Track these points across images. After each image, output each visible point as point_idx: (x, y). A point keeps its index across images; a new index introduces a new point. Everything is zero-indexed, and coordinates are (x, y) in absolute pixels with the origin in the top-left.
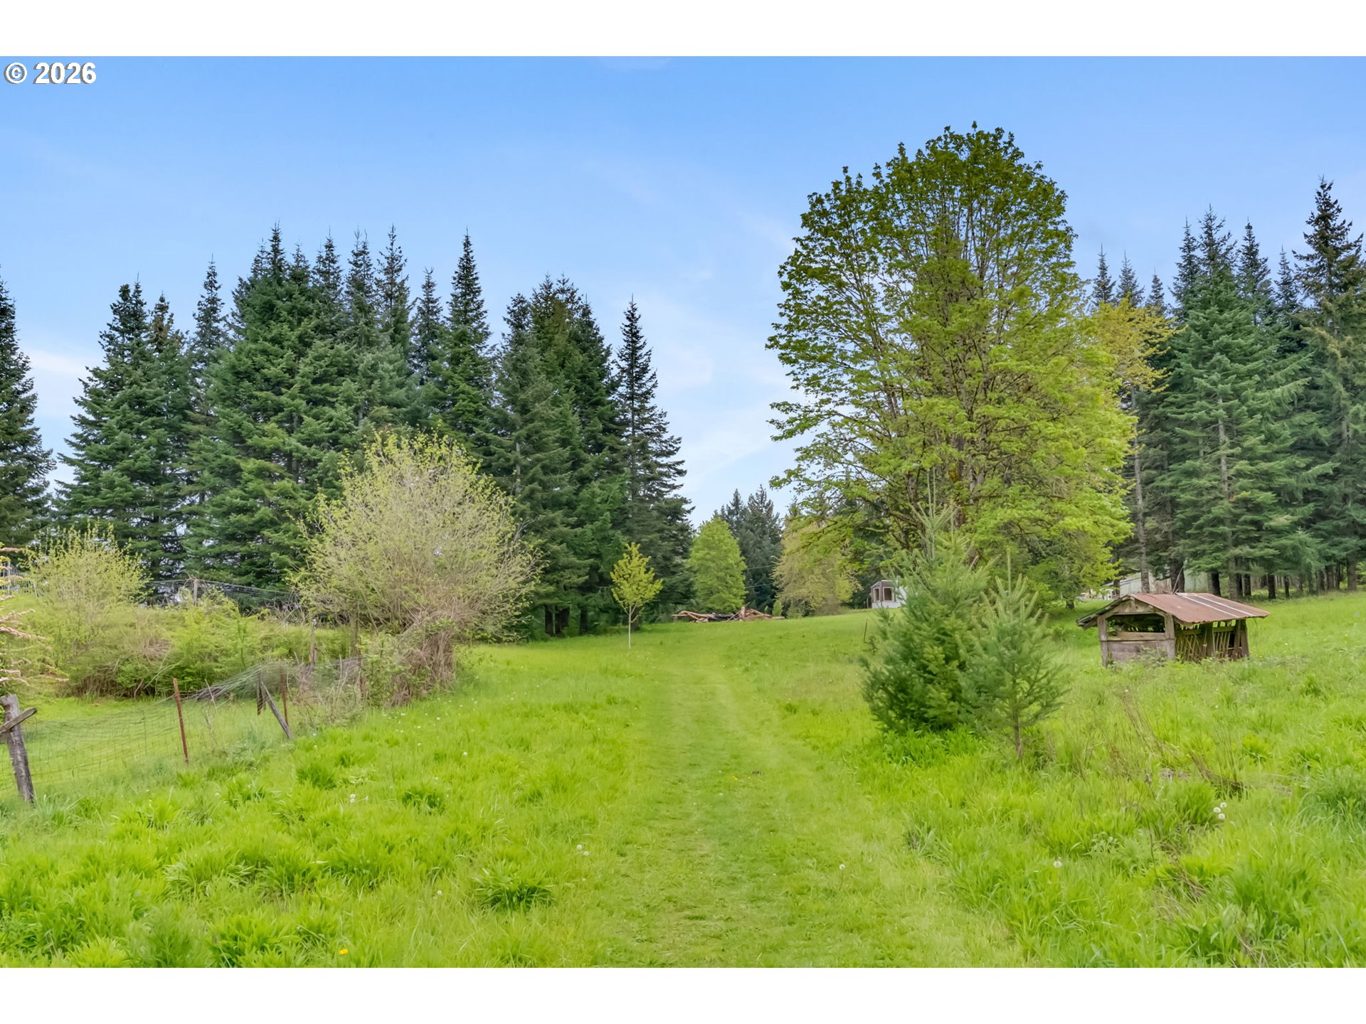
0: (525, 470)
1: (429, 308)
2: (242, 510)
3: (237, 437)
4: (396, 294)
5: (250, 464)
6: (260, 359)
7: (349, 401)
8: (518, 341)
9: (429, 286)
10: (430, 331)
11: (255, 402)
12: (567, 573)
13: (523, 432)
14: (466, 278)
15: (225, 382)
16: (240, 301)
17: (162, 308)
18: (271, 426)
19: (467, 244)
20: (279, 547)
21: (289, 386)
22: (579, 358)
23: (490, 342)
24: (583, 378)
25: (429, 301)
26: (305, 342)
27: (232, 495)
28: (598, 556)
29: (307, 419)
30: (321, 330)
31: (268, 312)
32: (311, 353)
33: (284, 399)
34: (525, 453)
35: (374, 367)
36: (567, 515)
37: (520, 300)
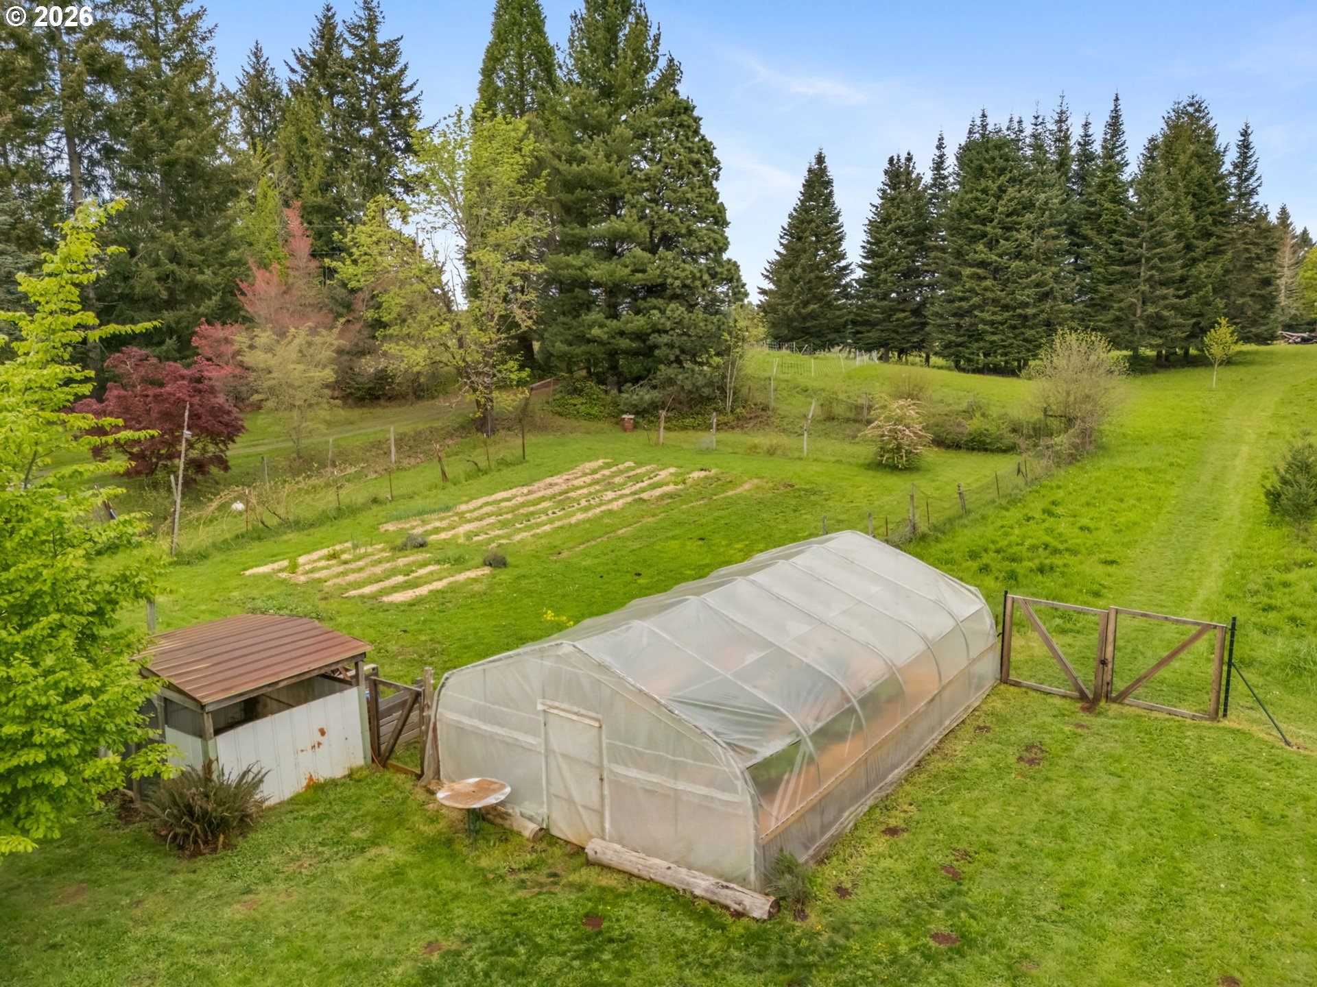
0: (1148, 260)
1: (1086, 142)
2: (961, 299)
3: (959, 254)
4: (1062, 138)
5: (968, 271)
6: (974, 204)
7: (1029, 227)
8: (1149, 169)
9: (1086, 125)
10: (1086, 157)
11: (970, 233)
12: (1173, 331)
13: (1148, 234)
14: (1115, 126)
15: (953, 219)
16: (960, 158)
17: (909, 159)
18: (980, 247)
19: (1117, 99)
20: (984, 322)
21: (991, 221)
22: (1198, 171)
23: (1128, 170)
24: (1200, 185)
25: (1086, 136)
26: (1002, 190)
27: (957, 290)
28: (1201, 315)
29: (1002, 242)
30: (1012, 180)
31: (980, 172)
32: (1006, 198)
33: (988, 229)
34: (1149, 249)
35: (1046, 203)
36: (1178, 289)
37: (1152, 140)
